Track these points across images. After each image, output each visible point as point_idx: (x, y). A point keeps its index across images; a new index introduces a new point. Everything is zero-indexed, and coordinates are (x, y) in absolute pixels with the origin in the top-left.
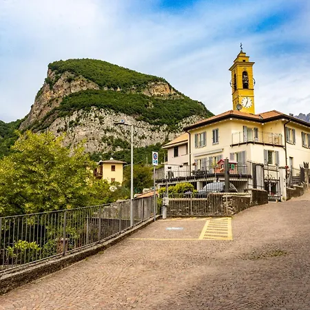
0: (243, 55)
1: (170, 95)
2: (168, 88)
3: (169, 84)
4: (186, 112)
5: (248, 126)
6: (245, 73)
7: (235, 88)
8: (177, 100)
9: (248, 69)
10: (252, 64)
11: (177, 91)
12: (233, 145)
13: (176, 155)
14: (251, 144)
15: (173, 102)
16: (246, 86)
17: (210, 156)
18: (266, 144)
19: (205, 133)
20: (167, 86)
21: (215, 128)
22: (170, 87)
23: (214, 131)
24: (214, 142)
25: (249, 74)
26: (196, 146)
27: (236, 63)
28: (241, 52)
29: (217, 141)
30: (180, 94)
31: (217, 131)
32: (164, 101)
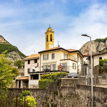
0: (50, 28)
1: (4, 43)
2: (3, 40)
3: (4, 38)
4: (10, 50)
5: (65, 53)
6: (51, 35)
7: (47, 41)
8: (7, 45)
9: (52, 34)
10: (53, 32)
11: (7, 41)
12: (61, 60)
13: (29, 63)
14: (69, 60)
15: (5, 45)
16: (51, 40)
17: (50, 64)
18: (73, 61)
19: (48, 55)
20: (3, 39)
21: (53, 53)
22: (4, 40)
23: (52, 54)
24: (52, 58)
25: (52, 36)
26: (44, 60)
27: (48, 31)
28: (50, 27)
29: (54, 58)
30: (8, 43)
31: (54, 54)
32: (2, 45)
